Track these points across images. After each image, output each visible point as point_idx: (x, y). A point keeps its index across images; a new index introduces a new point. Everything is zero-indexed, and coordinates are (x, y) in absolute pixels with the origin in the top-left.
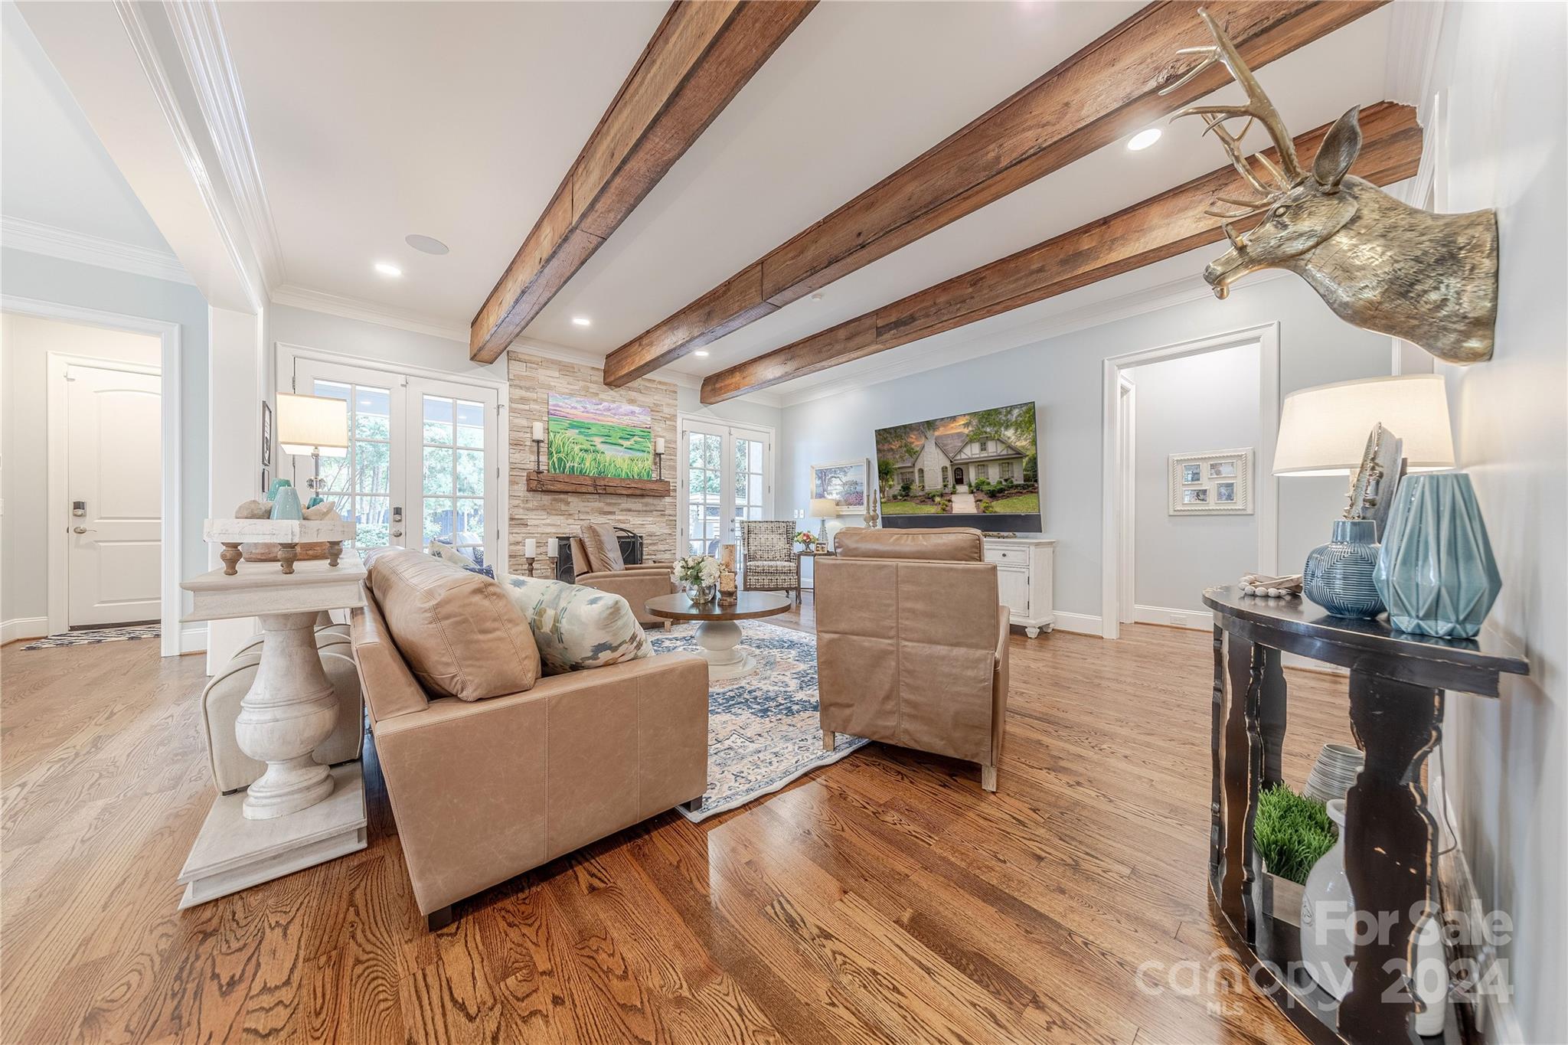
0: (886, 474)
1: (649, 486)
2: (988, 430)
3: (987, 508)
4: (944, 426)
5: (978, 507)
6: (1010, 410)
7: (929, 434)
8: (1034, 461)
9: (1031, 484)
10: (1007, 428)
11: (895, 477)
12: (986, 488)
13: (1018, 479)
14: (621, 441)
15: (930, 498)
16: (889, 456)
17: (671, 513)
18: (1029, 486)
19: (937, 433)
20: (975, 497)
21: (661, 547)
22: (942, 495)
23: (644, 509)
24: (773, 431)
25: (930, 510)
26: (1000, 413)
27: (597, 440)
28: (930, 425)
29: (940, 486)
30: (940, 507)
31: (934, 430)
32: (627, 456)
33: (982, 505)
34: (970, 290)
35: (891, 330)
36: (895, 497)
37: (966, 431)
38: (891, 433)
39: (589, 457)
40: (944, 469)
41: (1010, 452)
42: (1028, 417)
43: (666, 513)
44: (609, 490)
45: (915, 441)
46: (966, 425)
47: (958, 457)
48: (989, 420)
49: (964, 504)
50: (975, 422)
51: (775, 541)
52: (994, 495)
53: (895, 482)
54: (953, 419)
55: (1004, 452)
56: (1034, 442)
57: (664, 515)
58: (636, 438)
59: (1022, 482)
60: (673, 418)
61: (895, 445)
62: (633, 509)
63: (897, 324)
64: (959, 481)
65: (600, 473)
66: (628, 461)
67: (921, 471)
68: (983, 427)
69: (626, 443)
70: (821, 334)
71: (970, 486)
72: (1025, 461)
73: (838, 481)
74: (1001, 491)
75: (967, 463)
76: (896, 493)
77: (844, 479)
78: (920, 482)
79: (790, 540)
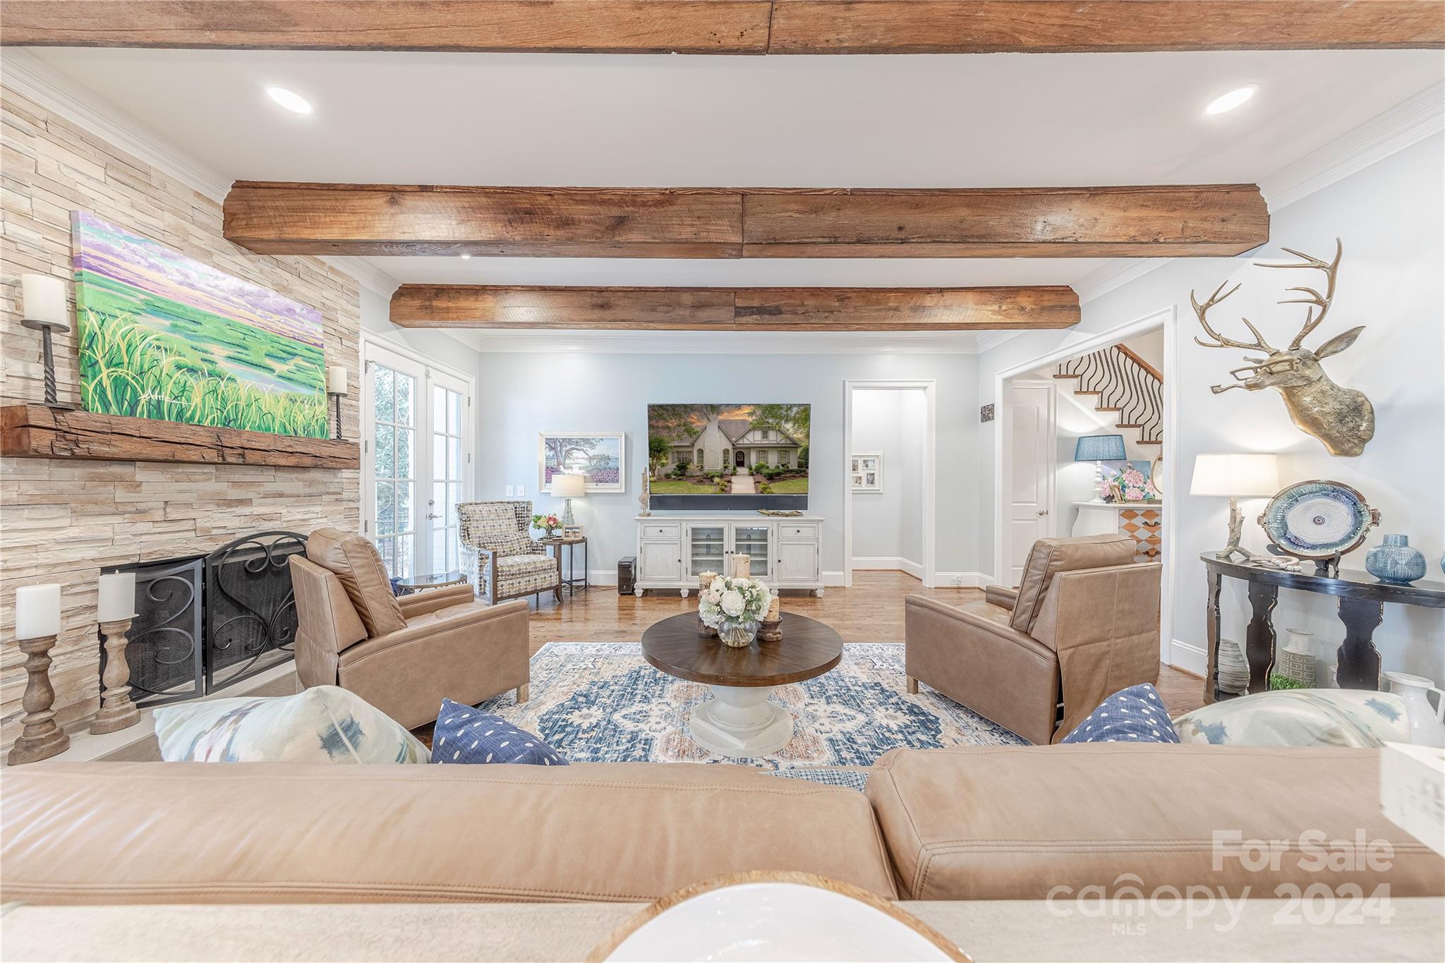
0: (659, 452)
1: (326, 451)
2: (770, 421)
3: (765, 489)
4: (728, 412)
5: (756, 488)
6: (790, 407)
7: (712, 417)
8: (806, 451)
9: (802, 470)
10: (787, 421)
11: (670, 456)
12: (765, 471)
13: (793, 465)
14: (269, 362)
15: (709, 478)
16: (664, 434)
17: (352, 495)
18: (801, 472)
19: (720, 417)
20: (755, 479)
22: (721, 476)
23: (308, 491)
24: (473, 381)
25: (708, 490)
26: (782, 408)
27: (219, 352)
28: (714, 409)
29: (720, 466)
30: (718, 488)
31: (718, 414)
32: (282, 392)
33: (761, 486)
34: (837, 304)
35: (753, 314)
36: (668, 476)
37: (750, 419)
38: (668, 411)
39: (198, 387)
40: (726, 452)
41: (788, 442)
42: (803, 415)
43: (345, 496)
44: (250, 456)
45: (696, 421)
46: (751, 414)
47: (741, 442)
48: (771, 413)
49: (743, 485)
50: (759, 412)
51: (504, 527)
52: (771, 477)
53: (670, 461)
54: (739, 407)
55: (783, 442)
56: (808, 436)
57: (342, 501)
58: (298, 361)
59: (795, 467)
60: (354, 335)
61: (673, 423)
62: (287, 491)
63: (761, 311)
64: (740, 463)
65: (227, 421)
66: (284, 402)
67: (701, 452)
68: (766, 417)
69: (281, 368)
70: (655, 290)
71: (751, 469)
72: (800, 450)
73: (581, 454)
74: (778, 474)
75: (749, 448)
76: (670, 472)
77: (591, 452)
78: (698, 462)
79: (522, 526)
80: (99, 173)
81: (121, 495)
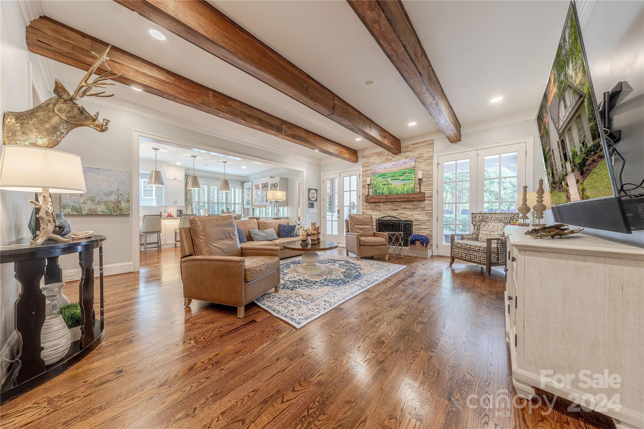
0: (546, 161)
1: (411, 196)
4: (549, 93)
5: (579, 191)
7: (547, 107)
10: (568, 64)
11: (549, 163)
12: (577, 161)
13: (589, 139)
14: (399, 178)
15: (561, 183)
16: (543, 141)
17: (429, 209)
19: (549, 104)
20: (575, 176)
21: (423, 227)
22: (564, 179)
23: (413, 207)
25: (563, 198)
27: (389, 179)
29: (561, 167)
30: (566, 195)
31: (548, 101)
32: (402, 183)
33: (580, 188)
37: (556, 90)
38: (540, 118)
39: (385, 187)
40: (558, 145)
43: (426, 209)
44: (392, 200)
46: (554, 82)
47: (560, 126)
49: (573, 189)
50: (556, 74)
52: (582, 170)
53: (549, 169)
55: (574, 102)
58: (407, 174)
60: (432, 158)
61: (543, 129)
62: (407, 207)
64: (565, 157)
65: (389, 193)
66: (402, 186)
67: (553, 152)
68: (560, 75)
69: (402, 178)
71: (570, 162)
74: (584, 162)
75: (563, 131)
76: (551, 181)
78: (555, 165)
80: (376, 157)
81: (378, 208)
